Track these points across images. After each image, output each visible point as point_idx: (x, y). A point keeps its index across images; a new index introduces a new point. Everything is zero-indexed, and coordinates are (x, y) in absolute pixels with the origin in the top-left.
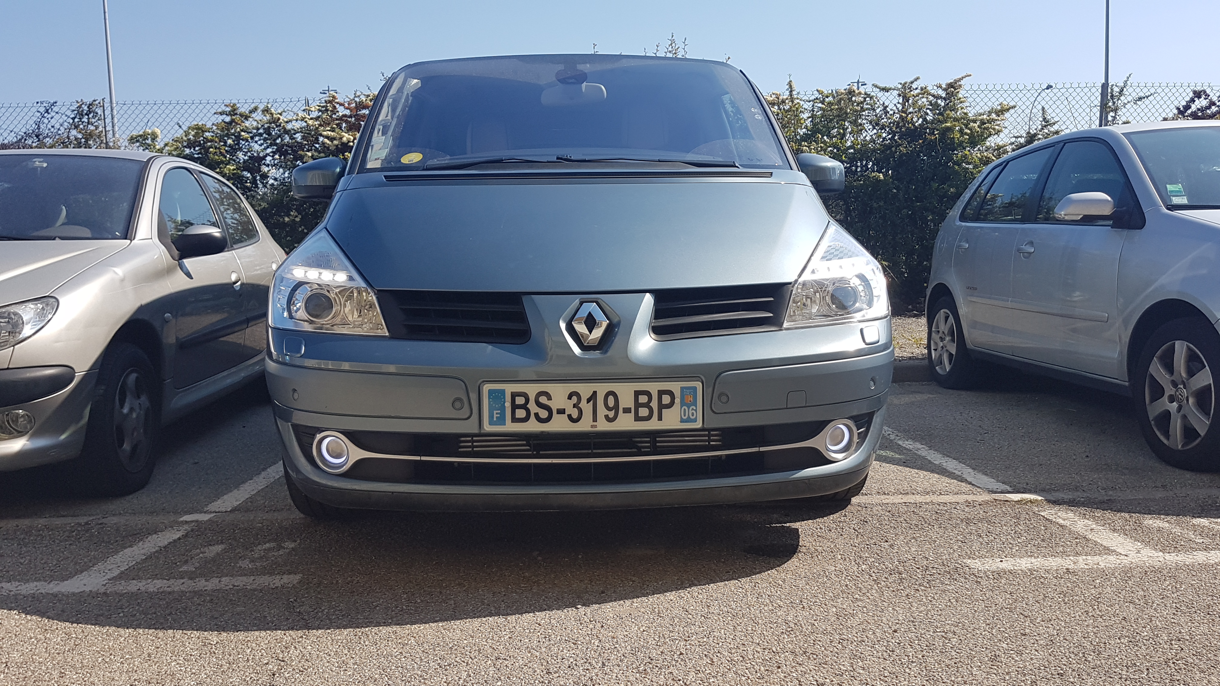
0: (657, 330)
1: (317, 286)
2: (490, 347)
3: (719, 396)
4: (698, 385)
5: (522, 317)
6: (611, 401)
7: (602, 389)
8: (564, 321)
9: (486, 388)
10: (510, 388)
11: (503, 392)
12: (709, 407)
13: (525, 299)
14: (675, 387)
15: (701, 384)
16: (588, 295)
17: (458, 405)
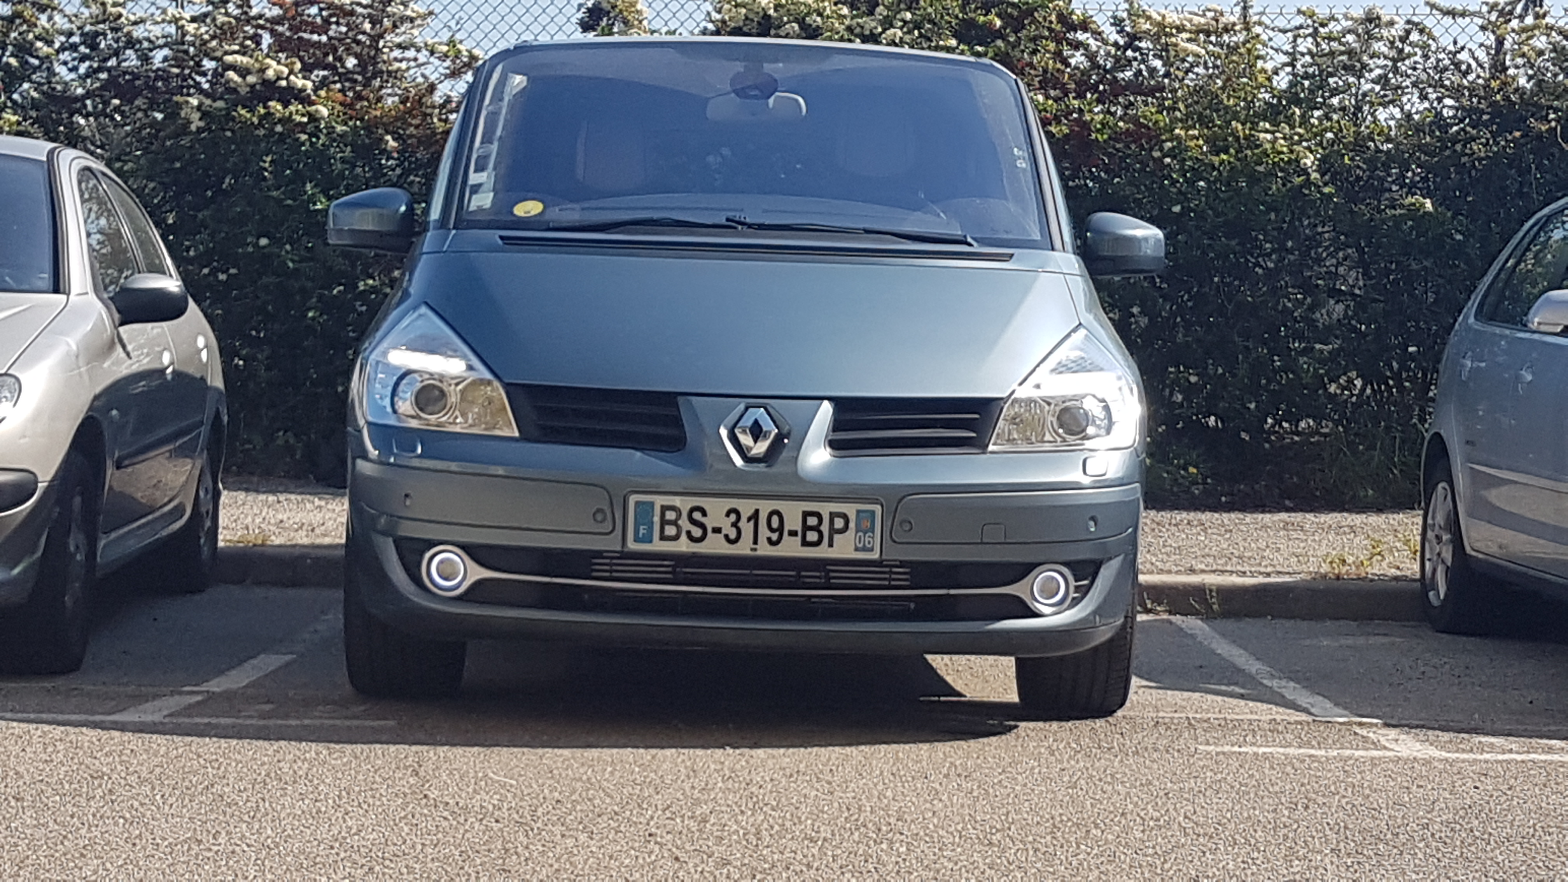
0: (834, 445)
1: (427, 376)
2: (638, 454)
3: (901, 524)
4: (878, 508)
5: (678, 422)
6: (775, 523)
7: (765, 507)
8: (726, 427)
9: (633, 499)
10: (660, 501)
11: (652, 504)
12: (890, 537)
13: (681, 400)
14: (850, 509)
15: (879, 507)
16: (755, 399)
17: (599, 517)
